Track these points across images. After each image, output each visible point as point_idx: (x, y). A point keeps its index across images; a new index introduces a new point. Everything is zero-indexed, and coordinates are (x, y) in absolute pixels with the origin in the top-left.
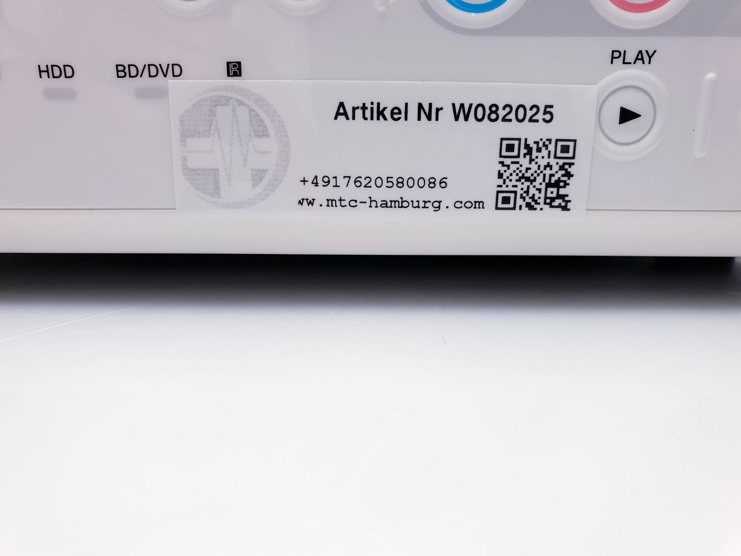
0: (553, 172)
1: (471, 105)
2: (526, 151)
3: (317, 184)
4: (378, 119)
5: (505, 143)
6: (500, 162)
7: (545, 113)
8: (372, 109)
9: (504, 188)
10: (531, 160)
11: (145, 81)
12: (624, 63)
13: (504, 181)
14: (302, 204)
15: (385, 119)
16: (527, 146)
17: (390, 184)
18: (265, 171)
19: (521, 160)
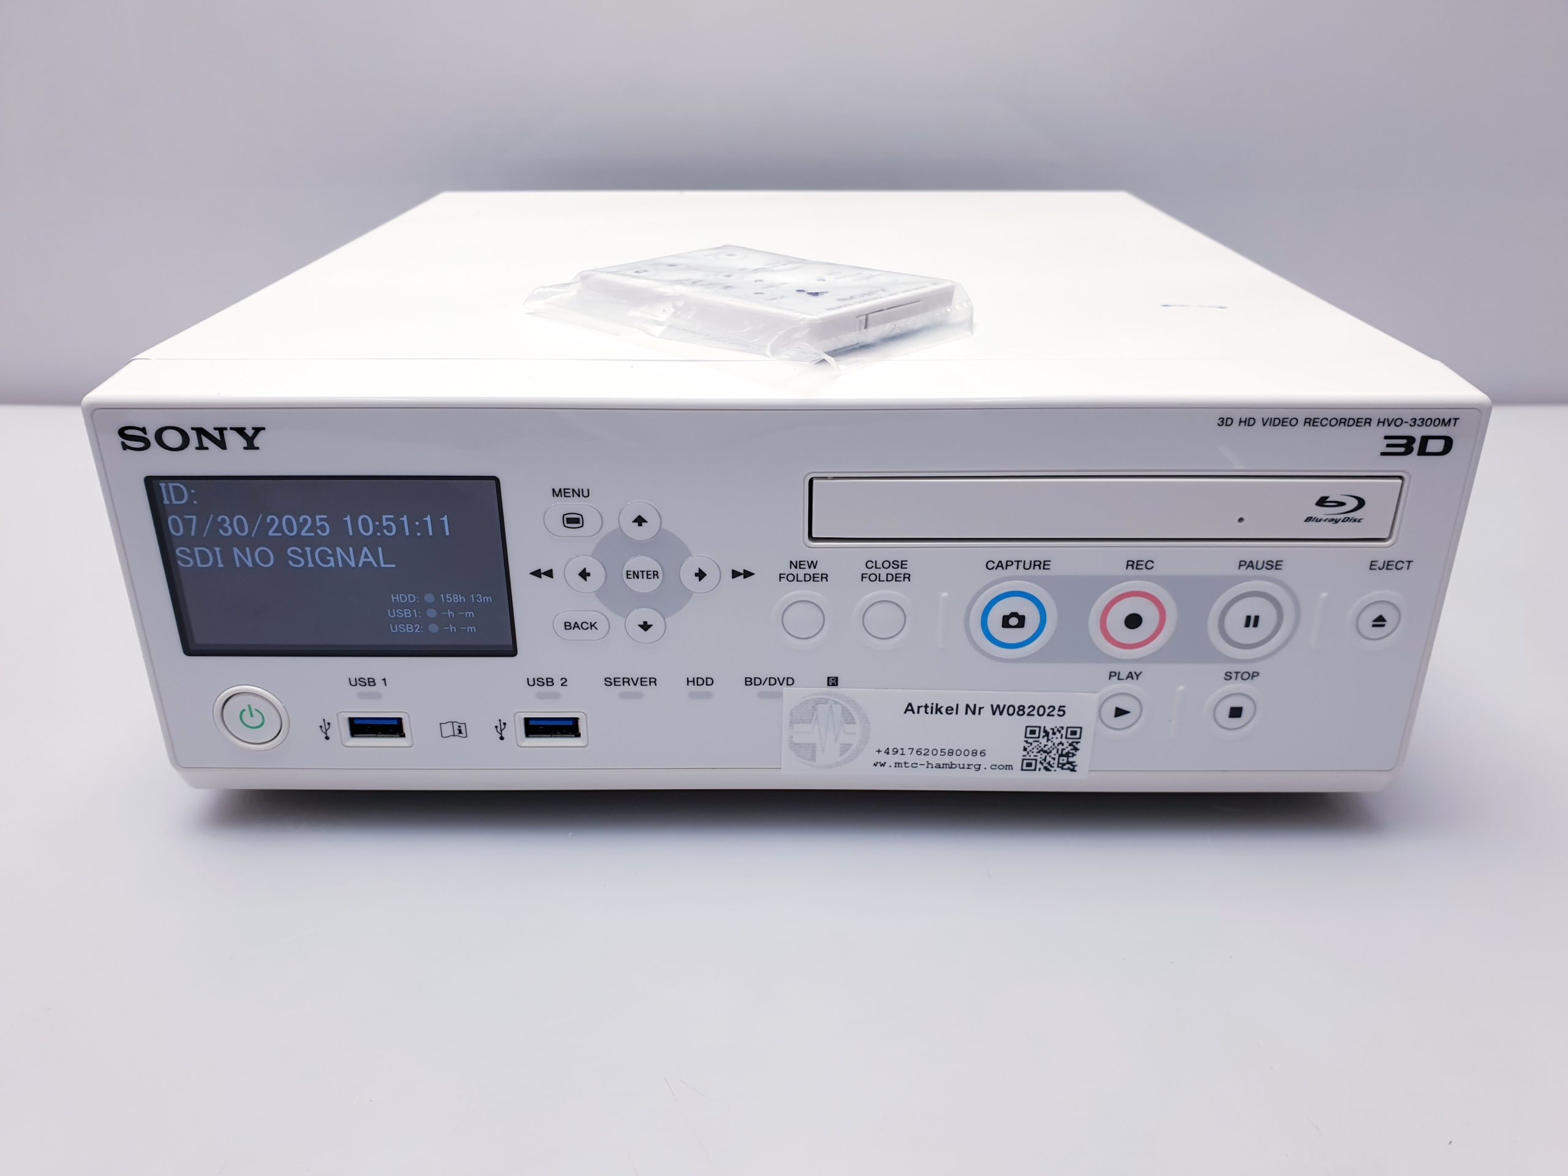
0: (1064, 747)
1: (1005, 706)
2: (1044, 734)
3: (888, 753)
4: (936, 713)
5: (1029, 729)
6: (1025, 741)
7: (1059, 710)
8: (932, 708)
9: (1028, 757)
10: (1048, 740)
11: (766, 687)
12: (1119, 679)
13: (1028, 753)
14: (876, 766)
15: (941, 713)
16: (1045, 731)
17: (943, 754)
18: (851, 745)
19: (1041, 739)
